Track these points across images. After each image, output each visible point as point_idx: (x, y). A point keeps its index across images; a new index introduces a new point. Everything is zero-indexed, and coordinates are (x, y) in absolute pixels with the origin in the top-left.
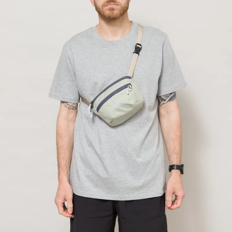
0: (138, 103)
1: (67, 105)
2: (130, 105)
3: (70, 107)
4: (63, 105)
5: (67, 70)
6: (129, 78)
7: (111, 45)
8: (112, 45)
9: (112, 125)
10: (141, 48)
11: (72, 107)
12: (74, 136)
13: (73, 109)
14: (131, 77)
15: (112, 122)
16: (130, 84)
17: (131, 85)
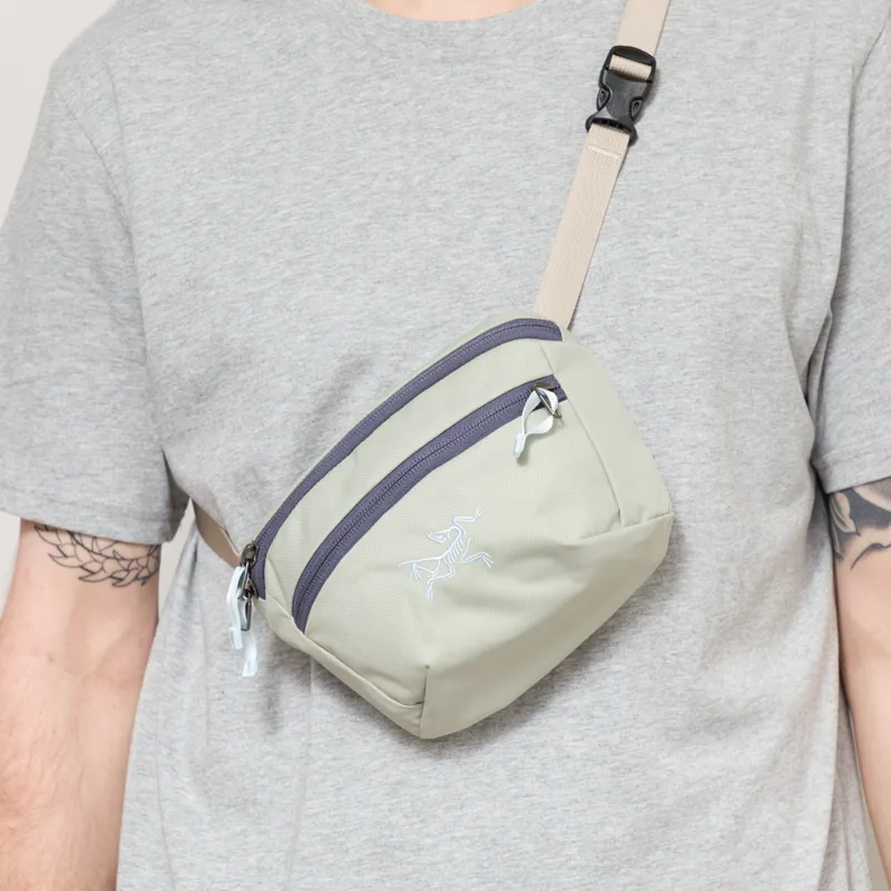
0: (620, 531)
1: (69, 550)
2: (559, 555)
3: (94, 567)
4: (40, 546)
5: (86, 273)
6: (545, 330)
7: (438, 53)
8: (444, 60)
9: (429, 730)
10: (650, 82)
11: (111, 566)
12: (126, 817)
13: (117, 581)
14: (562, 324)
15: (421, 703)
16: (549, 383)
17: (556, 389)
